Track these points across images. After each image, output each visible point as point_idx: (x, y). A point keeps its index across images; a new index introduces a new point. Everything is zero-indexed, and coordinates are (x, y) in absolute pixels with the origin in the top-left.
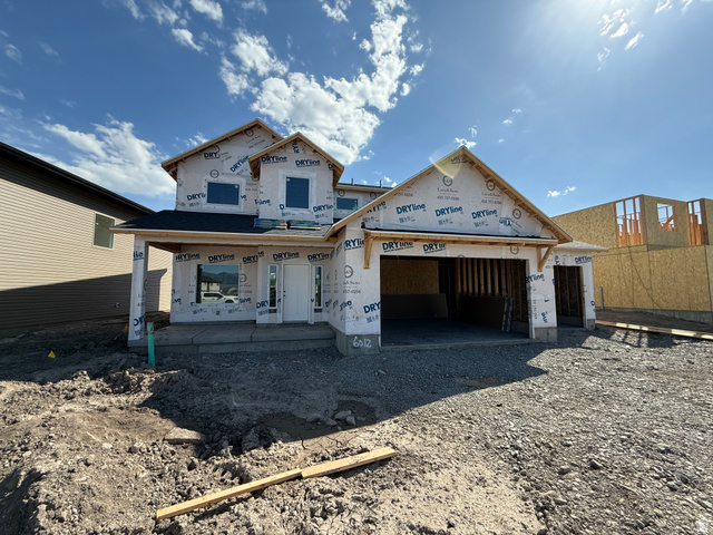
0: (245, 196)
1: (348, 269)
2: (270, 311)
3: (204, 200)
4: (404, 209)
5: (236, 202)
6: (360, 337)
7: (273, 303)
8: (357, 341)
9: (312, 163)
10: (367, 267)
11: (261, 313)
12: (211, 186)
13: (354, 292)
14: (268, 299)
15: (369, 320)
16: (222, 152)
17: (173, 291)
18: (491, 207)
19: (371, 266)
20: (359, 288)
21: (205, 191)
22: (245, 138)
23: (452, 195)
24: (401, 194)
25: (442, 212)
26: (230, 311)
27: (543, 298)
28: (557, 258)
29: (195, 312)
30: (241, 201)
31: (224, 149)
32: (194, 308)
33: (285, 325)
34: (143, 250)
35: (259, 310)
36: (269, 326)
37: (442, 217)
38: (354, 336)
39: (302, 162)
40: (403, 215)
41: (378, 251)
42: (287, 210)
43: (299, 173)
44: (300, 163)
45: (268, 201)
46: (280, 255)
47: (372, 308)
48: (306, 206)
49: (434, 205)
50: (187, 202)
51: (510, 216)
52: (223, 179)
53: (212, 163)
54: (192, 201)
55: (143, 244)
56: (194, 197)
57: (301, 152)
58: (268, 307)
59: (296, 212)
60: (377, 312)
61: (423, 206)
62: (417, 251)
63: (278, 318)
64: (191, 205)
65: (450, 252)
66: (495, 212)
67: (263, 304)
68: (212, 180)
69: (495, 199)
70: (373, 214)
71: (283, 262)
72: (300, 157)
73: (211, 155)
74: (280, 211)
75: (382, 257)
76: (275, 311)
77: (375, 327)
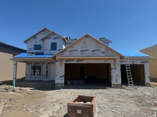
0: (43, 48)
1: (56, 67)
2: (46, 78)
3: (33, 49)
4: (71, 51)
5: (41, 49)
6: (59, 84)
7: (47, 76)
8: (58, 85)
9: (57, 38)
10: (61, 66)
11: (44, 78)
12: (35, 46)
13: (57, 73)
14: (46, 74)
15: (61, 80)
16: (37, 36)
17: (26, 72)
18: (98, 49)
19: (62, 66)
20: (59, 71)
21: (33, 47)
22: (43, 32)
23: (85, 46)
24: (70, 47)
25: (82, 51)
26: (39, 78)
27: (116, 75)
28: (133, 62)
29: (31, 78)
30: (42, 49)
31: (38, 36)
32: (30, 77)
33: (50, 81)
34: (16, 63)
35: (43, 77)
36: (46, 81)
37: (82, 53)
38: (57, 84)
39: (55, 38)
40: (71, 53)
41: (64, 62)
42: (51, 51)
43: (54, 41)
44: (54, 38)
45: (46, 49)
46: (49, 63)
47: (62, 77)
48: (56, 50)
49: (80, 49)
50: (29, 50)
51: (105, 51)
52: (38, 44)
53: (35, 40)
54: (30, 50)
55: (16, 62)
56: (31, 49)
57: (55, 35)
58: (46, 76)
59: (53, 52)
60: (64, 78)
61: (77, 50)
62: (75, 62)
63: (48, 79)
64: (30, 51)
65: (84, 62)
66: (99, 50)
67: (44, 76)
68: (35, 44)
69: (99, 46)
70: (63, 53)
71: (50, 65)
72: (54, 37)
73: (35, 38)
74: (49, 52)
75: (65, 64)
76: (47, 78)
77: (63, 81)
